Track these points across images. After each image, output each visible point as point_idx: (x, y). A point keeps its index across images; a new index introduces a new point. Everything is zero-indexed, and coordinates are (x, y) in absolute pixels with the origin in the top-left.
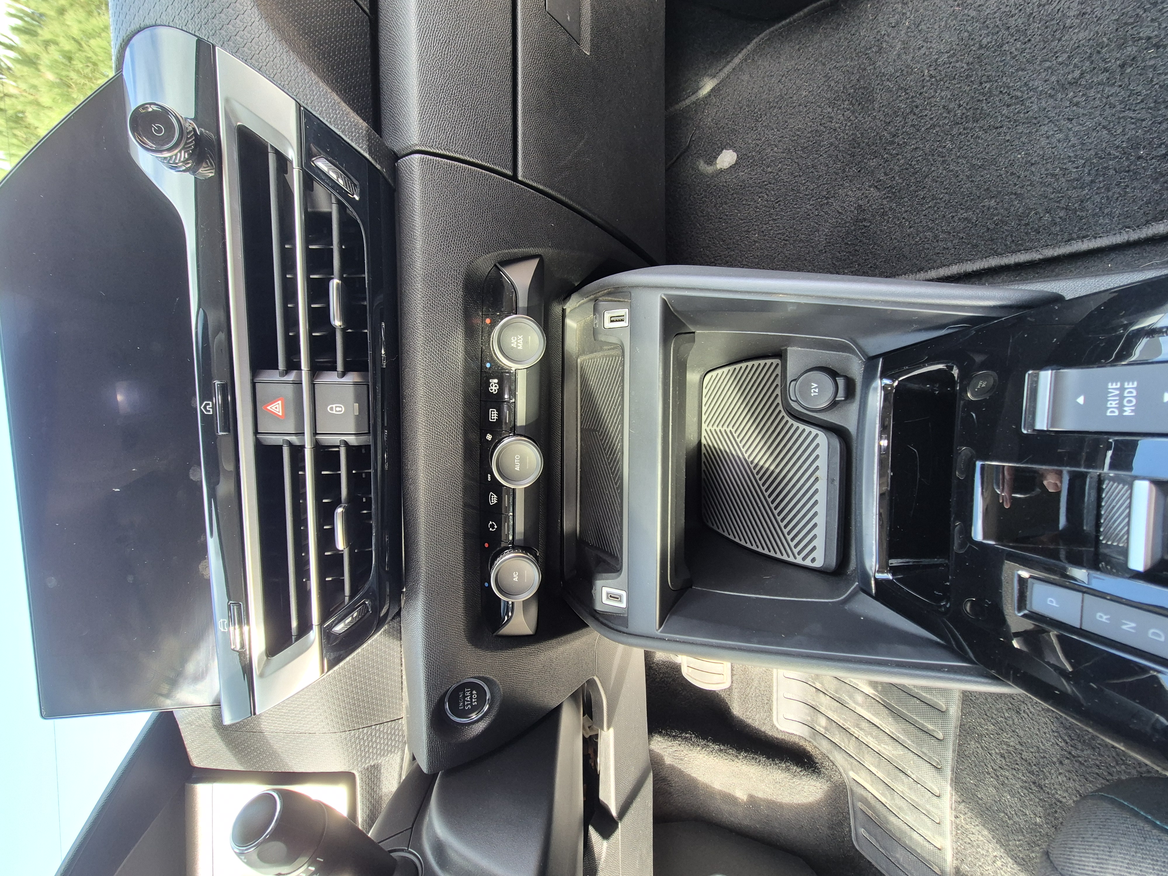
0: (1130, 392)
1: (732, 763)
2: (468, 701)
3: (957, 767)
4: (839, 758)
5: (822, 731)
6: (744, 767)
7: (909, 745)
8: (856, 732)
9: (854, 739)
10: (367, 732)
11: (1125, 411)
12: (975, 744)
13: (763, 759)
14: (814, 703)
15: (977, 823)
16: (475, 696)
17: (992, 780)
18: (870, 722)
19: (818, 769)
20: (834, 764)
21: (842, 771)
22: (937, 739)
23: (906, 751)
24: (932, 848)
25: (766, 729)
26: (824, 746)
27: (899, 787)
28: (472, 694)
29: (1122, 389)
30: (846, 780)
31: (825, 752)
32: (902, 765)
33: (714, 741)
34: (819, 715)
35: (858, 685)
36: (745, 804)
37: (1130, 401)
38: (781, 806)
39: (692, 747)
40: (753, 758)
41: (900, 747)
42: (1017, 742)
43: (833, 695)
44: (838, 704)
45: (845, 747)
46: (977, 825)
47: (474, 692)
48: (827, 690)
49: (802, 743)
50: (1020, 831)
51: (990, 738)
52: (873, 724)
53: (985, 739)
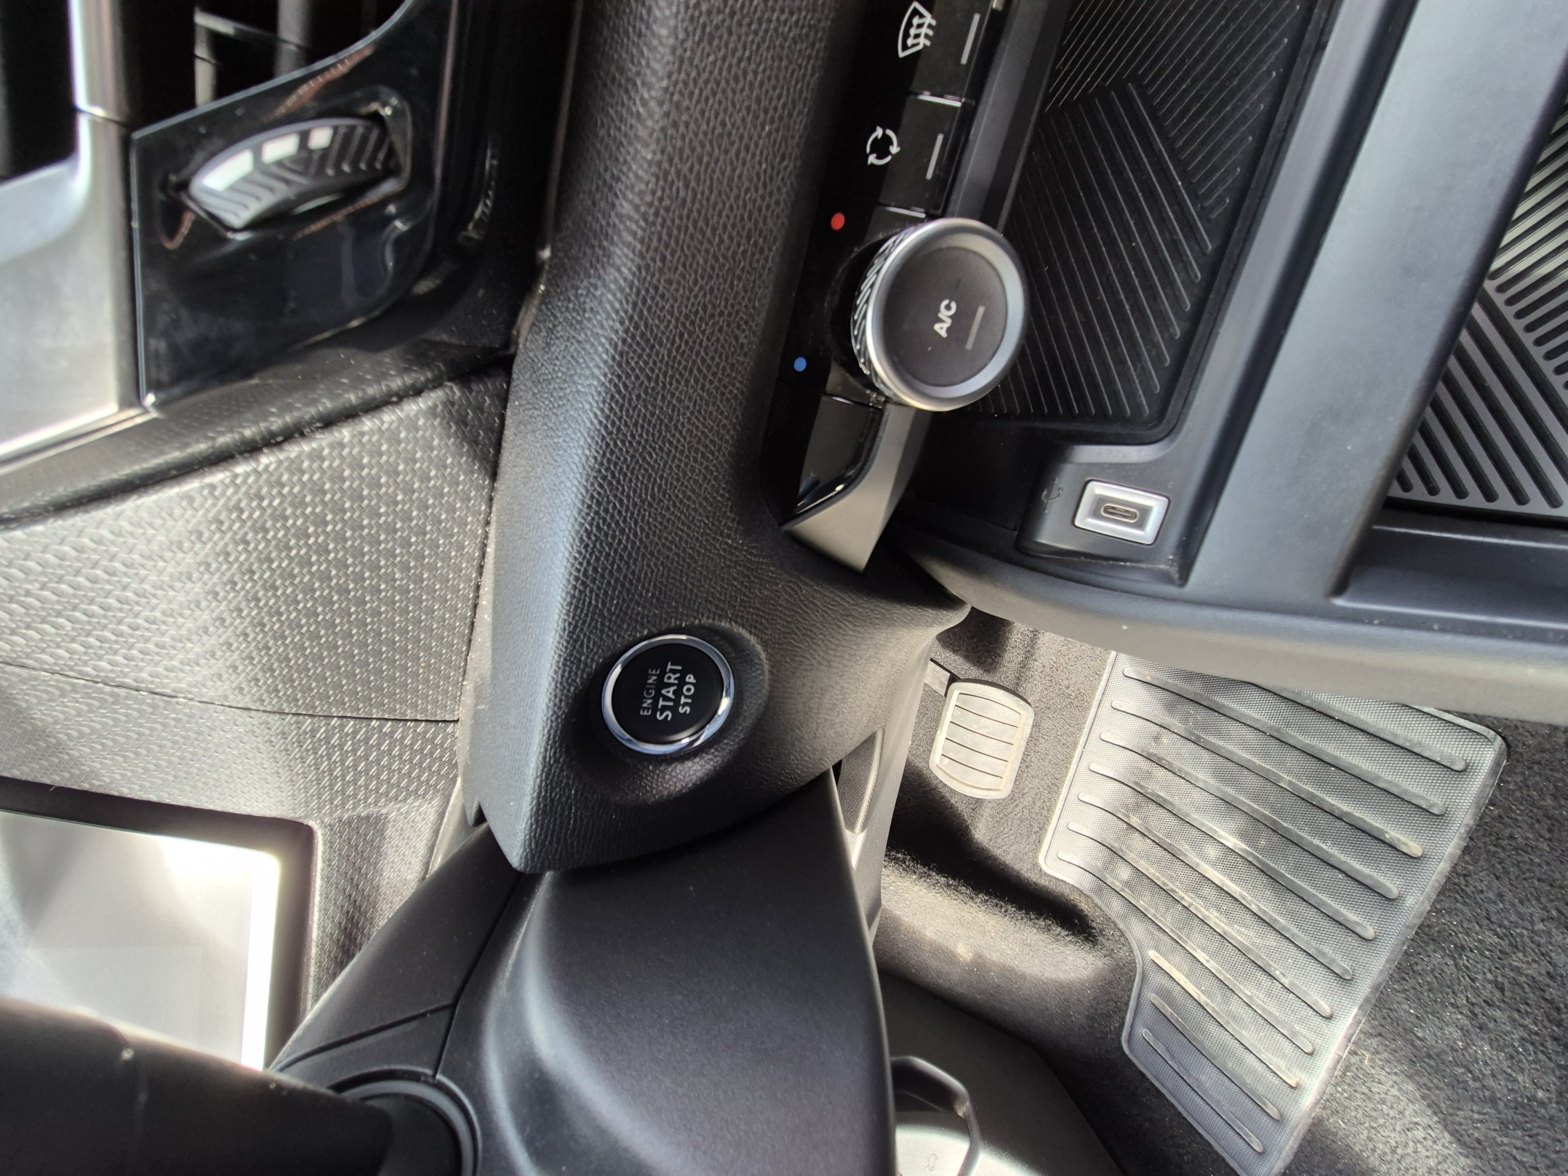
1: (963, 906)
2: (666, 698)
3: (1388, 985)
4: (1136, 930)
5: (1118, 885)
6: (980, 914)
7: (1293, 935)
8: (1186, 897)
9: (1180, 908)
10: (355, 733)
12: (1443, 957)
13: (1012, 909)
14: (1116, 845)
15: (1396, 1070)
16: (689, 689)
17: (1459, 1017)
18: (1222, 889)
19: (1094, 937)
20: (1123, 935)
21: (1134, 945)
22: (1360, 936)
23: (1285, 943)
24: (1277, 1081)
25: (1023, 868)
26: (1115, 908)
27: (1247, 990)
28: (682, 682)
30: (1138, 960)
31: (1113, 917)
32: (1264, 959)
33: (940, 871)
34: (1121, 863)
35: (1216, 832)
36: (967, 965)
38: (1023, 977)
39: (904, 874)
40: (997, 905)
41: (1273, 935)
42: (1544, 972)
43: (1159, 838)
44: (1165, 853)
45: (1154, 915)
46: (1396, 1073)
47: (690, 678)
48: (1149, 831)
49: (1075, 897)
50: (1493, 1101)
51: (1482, 955)
52: (1227, 893)
53: (1469, 954)
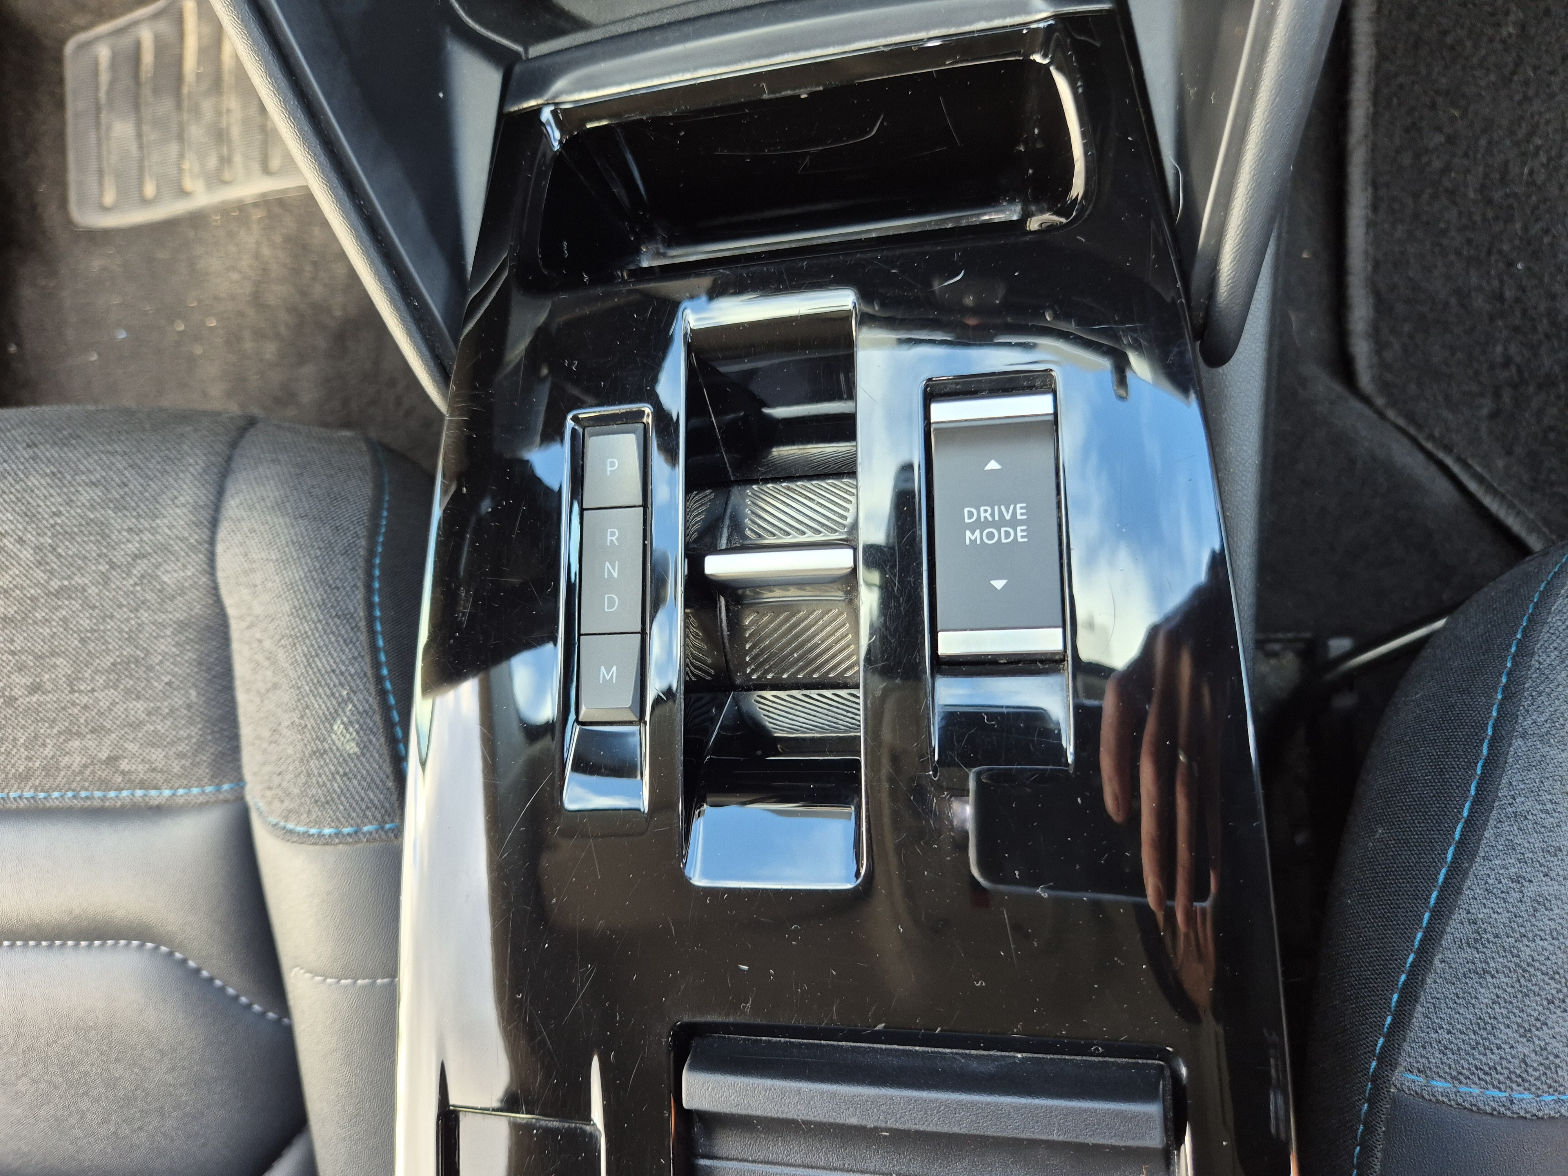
0: (1007, 534)
11: (973, 533)
29: (1014, 523)
37: (990, 536)
